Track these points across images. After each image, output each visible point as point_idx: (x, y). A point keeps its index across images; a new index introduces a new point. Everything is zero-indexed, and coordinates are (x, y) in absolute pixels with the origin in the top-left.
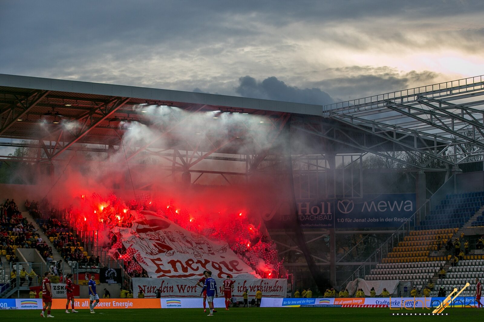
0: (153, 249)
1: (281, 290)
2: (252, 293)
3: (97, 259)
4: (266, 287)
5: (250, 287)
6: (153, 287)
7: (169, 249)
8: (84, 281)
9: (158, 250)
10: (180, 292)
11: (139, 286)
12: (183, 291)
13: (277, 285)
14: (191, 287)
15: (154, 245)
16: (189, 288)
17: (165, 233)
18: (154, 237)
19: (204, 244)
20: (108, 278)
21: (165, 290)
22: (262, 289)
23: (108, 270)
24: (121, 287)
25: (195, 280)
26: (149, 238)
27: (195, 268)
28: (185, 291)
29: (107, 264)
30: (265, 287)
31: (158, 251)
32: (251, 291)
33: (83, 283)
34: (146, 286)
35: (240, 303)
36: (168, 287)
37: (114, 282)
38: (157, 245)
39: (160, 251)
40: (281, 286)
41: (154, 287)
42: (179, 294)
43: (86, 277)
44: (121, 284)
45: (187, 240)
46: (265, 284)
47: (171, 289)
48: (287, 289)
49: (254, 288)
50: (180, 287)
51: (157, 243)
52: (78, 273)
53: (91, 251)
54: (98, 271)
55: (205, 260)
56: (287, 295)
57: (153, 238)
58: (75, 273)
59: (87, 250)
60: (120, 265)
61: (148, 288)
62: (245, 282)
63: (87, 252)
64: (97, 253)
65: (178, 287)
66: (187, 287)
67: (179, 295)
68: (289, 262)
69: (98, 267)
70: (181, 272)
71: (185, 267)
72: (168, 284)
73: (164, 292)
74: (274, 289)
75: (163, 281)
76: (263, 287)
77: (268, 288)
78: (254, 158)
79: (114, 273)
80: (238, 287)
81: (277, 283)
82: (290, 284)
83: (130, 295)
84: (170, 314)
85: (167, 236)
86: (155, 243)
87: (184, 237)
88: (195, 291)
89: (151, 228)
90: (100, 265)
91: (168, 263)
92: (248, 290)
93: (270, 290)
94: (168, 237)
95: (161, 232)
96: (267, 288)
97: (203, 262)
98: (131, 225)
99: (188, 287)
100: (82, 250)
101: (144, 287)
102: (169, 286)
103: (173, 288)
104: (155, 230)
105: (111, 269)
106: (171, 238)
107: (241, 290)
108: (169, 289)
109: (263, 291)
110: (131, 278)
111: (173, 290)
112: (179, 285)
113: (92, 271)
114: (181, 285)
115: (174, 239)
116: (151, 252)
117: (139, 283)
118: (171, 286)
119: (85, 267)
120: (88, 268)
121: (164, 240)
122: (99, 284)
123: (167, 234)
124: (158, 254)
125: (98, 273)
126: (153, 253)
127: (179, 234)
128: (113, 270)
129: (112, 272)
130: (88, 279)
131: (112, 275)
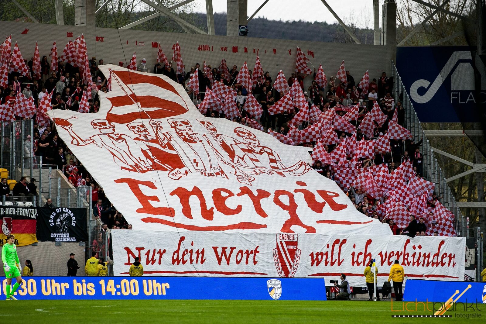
0: (141, 161)
1: (452, 264)
2: (386, 269)
3: (32, 187)
4: (417, 256)
5: (380, 254)
6: (159, 252)
9: (151, 164)
10: (220, 264)
11: (127, 249)
12: (228, 260)
13: (442, 251)
14: (244, 251)
15: (144, 152)
16: (240, 254)
17: (173, 125)
18: (145, 135)
20: (55, 229)
21: (187, 257)
22: (407, 259)
23: (56, 212)
24: (84, 250)
25: (255, 236)
28: (233, 260)
29: (54, 197)
30: (414, 255)
31: (151, 166)
32: (382, 265)
34: (143, 248)
35: (358, 290)
36: (195, 251)
37: (68, 240)
38: (150, 153)
40: (451, 254)
41: (160, 250)
42: (219, 269)
43: (4, 227)
44: (84, 244)
45: (223, 141)
46: (414, 247)
47: (200, 255)
48: (466, 260)
49: (390, 257)
50: (220, 251)
51: (151, 148)
53: (16, 167)
54: (33, 213)
55: (257, 190)
56: (466, 275)
57: (142, 138)
60: (84, 201)
61: (148, 254)
62: (369, 242)
63: (8, 169)
64: (31, 172)
65: (216, 252)
66: (235, 252)
67: (218, 271)
68: (469, 200)
69: (31, 203)
72: (192, 245)
73: (184, 262)
74: (435, 261)
75: (182, 239)
76: (411, 254)
77: (422, 259)
79: (69, 218)
80: (353, 254)
81: (443, 246)
82: (473, 251)
84: (199, 312)
85: (177, 133)
86: (146, 148)
87: (218, 135)
88: (255, 263)
90: (36, 201)
91: (172, 194)
92: (374, 261)
93: (426, 262)
94: (180, 134)
95: (165, 123)
96: (419, 259)
99: (237, 252)
101: (137, 251)
102: (195, 248)
103: (204, 255)
105: (62, 210)
106: (187, 136)
107: (359, 261)
108: (194, 256)
109: (409, 264)
110: (109, 231)
111: (205, 259)
112: (218, 247)
113: (18, 214)
114: (222, 248)
115: (194, 138)
116: (135, 166)
117: (127, 241)
118: (199, 250)
119: (2, 204)
120: (9, 207)
121: (170, 138)
122: (34, 244)
123: (177, 129)
124: (152, 170)
125: (33, 217)
126: (140, 167)
127: (207, 128)
128: (68, 211)
129: (65, 215)
130: (10, 231)
131: (66, 224)
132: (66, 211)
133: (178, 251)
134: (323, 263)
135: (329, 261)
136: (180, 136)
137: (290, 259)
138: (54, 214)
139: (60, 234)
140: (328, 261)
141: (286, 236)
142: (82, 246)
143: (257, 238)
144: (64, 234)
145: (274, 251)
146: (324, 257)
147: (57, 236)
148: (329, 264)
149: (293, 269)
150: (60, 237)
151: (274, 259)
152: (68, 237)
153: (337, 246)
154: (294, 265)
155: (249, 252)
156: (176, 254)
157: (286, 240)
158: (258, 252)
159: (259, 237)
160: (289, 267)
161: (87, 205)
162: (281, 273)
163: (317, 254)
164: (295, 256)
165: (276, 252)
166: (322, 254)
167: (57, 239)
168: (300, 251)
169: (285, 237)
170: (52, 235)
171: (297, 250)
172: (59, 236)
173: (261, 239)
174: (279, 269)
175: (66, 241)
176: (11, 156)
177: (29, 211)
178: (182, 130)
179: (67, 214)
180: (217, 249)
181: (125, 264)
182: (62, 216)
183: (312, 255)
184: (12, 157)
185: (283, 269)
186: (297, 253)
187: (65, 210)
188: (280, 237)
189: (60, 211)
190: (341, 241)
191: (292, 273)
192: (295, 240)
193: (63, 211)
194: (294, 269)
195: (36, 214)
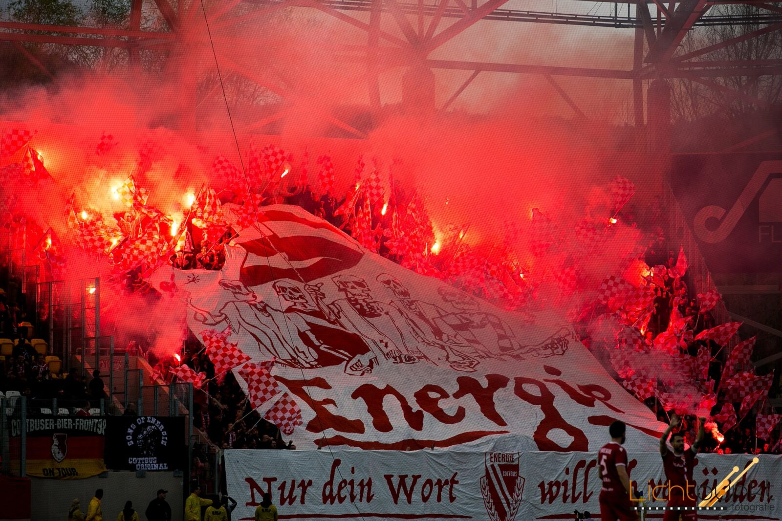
0: (300, 352)
1: (766, 498)
4: (710, 486)
5: (652, 483)
6: (302, 484)
7: (356, 345)
8: (48, 465)
9: (316, 356)
10: (396, 502)
11: (250, 480)
12: (409, 496)
14: (435, 481)
15: (303, 336)
16: (428, 486)
17: (342, 287)
18: (302, 304)
19: (482, 326)
20: (136, 452)
21: (344, 493)
23: (136, 424)
24: (182, 483)
25: (451, 456)
26: (286, 304)
27: (452, 413)
28: (416, 496)
30: (705, 485)
31: (316, 360)
33: (44, 470)
34: (275, 479)
36: (356, 483)
37: (156, 466)
38: (312, 337)
39: (325, 360)
40: (763, 482)
41: (303, 481)
42: (394, 509)
43: (55, 449)
44: (182, 474)
45: (420, 312)
46: (705, 472)
47: (366, 489)
50: (395, 481)
51: (314, 328)
52: (24, 435)
53: (74, 353)
54: (100, 426)
55: (488, 377)
57: (299, 307)
58: (14, 435)
59: (58, 352)
60: (181, 405)
61: (282, 487)
62: (633, 464)
63: (61, 357)
64: (97, 362)
65: (390, 483)
66: (421, 482)
67: (393, 513)
69: (98, 410)
70: (401, 429)
71: (414, 411)
72: (353, 472)
73: (341, 500)
74: (738, 493)
75: (337, 463)
78: (663, 15)
79: (157, 433)
83: (217, 513)
85: (349, 300)
86: (305, 328)
87: (412, 303)
88: (452, 499)
89: (296, 265)
90: (105, 406)
91: (355, 395)
92: (642, 493)
94: (353, 302)
95: (328, 284)
97: (484, 383)
98: (222, 259)
99: (423, 482)
100: (41, 350)
101: (266, 484)
102: (358, 477)
103: (372, 488)
104: (308, 274)
105: (146, 419)
106: (364, 304)
108: (357, 490)
110: (220, 452)
111: (373, 495)
112: (392, 476)
113: (76, 428)
114: (400, 476)
115: (376, 309)
116: (291, 360)
117: (249, 468)
118: (363, 480)
119: (51, 413)
120: (63, 417)
121: (338, 313)
122: (103, 475)
123: (348, 293)
124: (317, 367)
125: (100, 432)
126: (299, 362)
127: (394, 291)
128: (156, 422)
129: (151, 428)
130: (64, 455)
131: (151, 442)
132: (152, 422)
133: (330, 483)
134: (560, 499)
135: (569, 495)
136: (354, 305)
137: (507, 493)
138: (133, 426)
139: (143, 459)
140: (567, 495)
141: (501, 456)
142: (179, 477)
143: (455, 460)
144: (150, 458)
145: (482, 479)
146: (562, 489)
147: (138, 461)
148: (569, 500)
149: (512, 508)
150: (143, 462)
151: (483, 493)
152: (156, 462)
153: (581, 472)
154: (514, 502)
155: (443, 482)
156: (328, 487)
157: (501, 463)
158: (457, 482)
159: (457, 458)
160: (505, 505)
161: (186, 411)
162: (493, 515)
163: (551, 484)
164: (516, 488)
165: (486, 482)
166: (557, 484)
167: (138, 467)
168: (522, 480)
169: (499, 458)
170: (131, 460)
171: (519, 478)
172: (141, 461)
173: (461, 462)
174: (491, 509)
175: (152, 469)
176: (65, 336)
177: (94, 422)
178: (356, 295)
179: (153, 427)
180: (392, 479)
181: (247, 504)
182: (146, 430)
183: (542, 485)
184: (67, 338)
185: (496, 509)
186: (518, 483)
187: (151, 420)
188: (491, 458)
189: (143, 422)
190: (587, 463)
191: (512, 515)
192: (516, 463)
193: (148, 421)
194: (514, 509)
195: (105, 427)
